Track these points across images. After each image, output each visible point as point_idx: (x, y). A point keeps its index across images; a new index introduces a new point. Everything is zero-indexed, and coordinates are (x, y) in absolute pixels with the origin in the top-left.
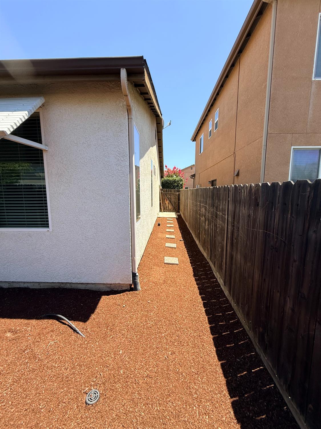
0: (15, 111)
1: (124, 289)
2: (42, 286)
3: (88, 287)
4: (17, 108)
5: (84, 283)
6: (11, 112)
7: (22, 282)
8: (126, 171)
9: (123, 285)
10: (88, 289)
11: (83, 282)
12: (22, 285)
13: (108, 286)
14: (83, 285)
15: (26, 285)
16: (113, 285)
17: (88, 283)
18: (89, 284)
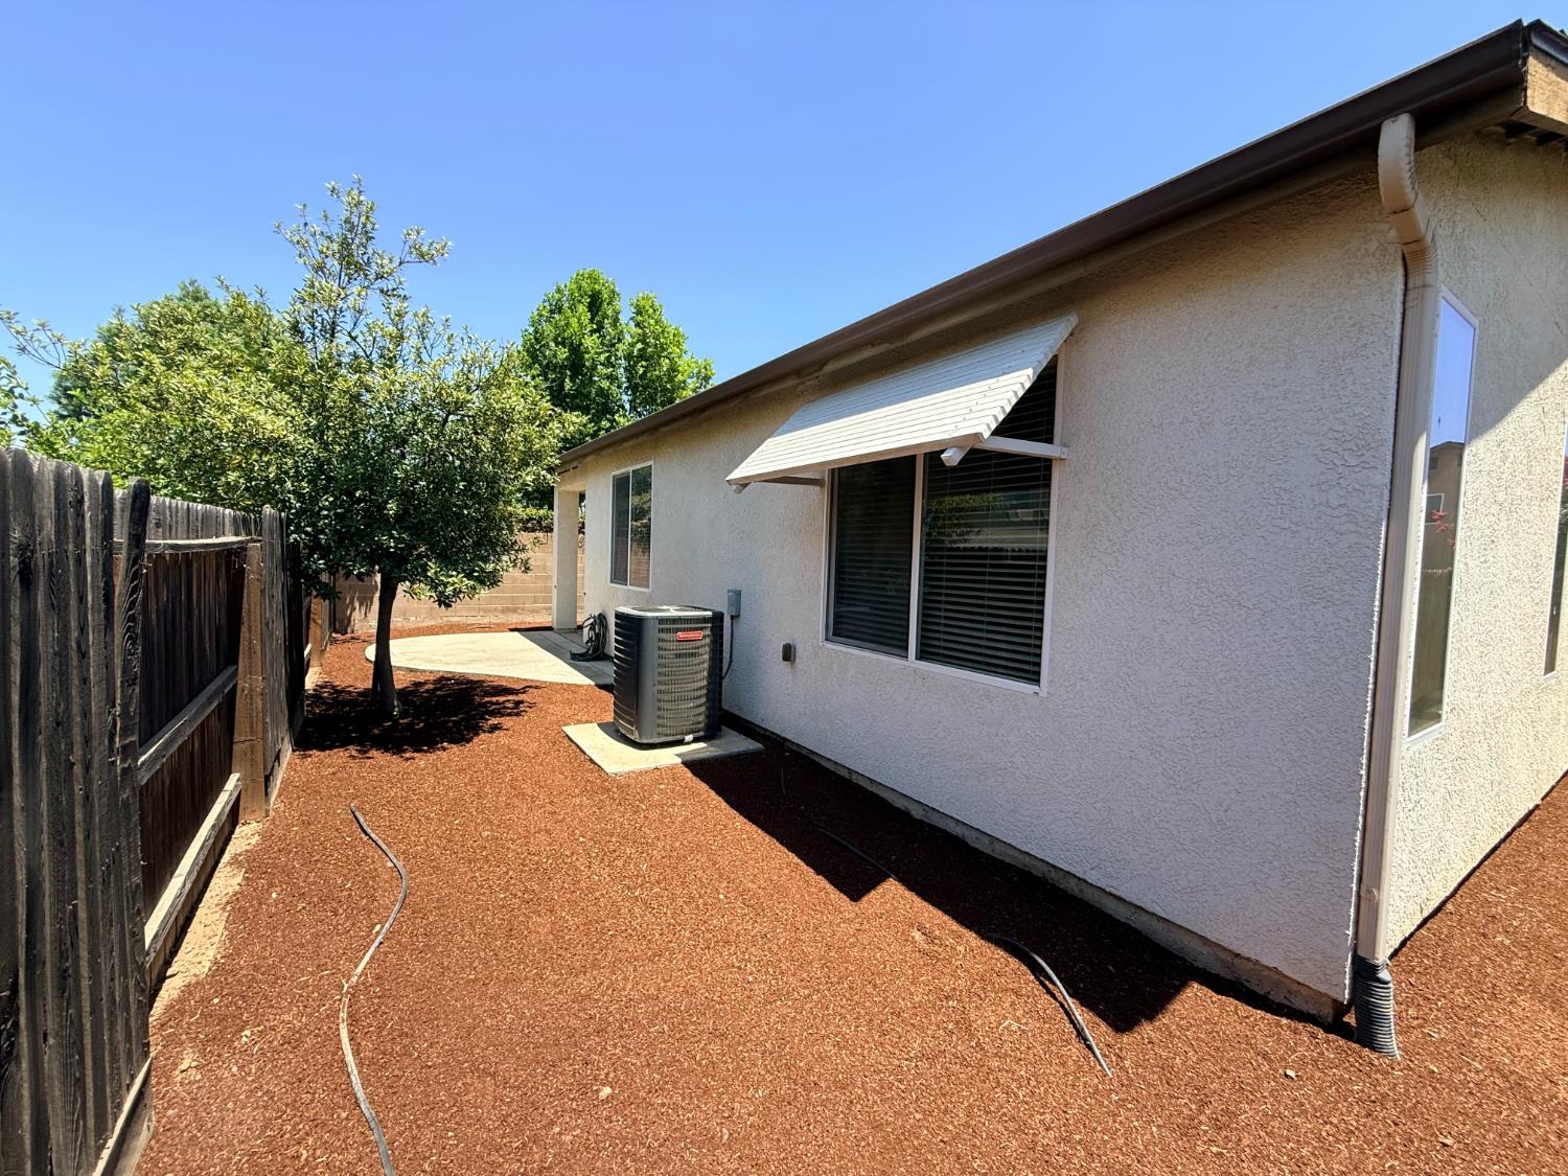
0: (1004, 374)
1: (1298, 1003)
2: (997, 852)
3: (1139, 922)
4: (1007, 365)
5: (1124, 900)
6: (995, 380)
7: (952, 818)
8: (1370, 507)
9: (1295, 987)
10: (1139, 929)
11: (1124, 897)
12: (951, 827)
13: (1222, 955)
14: (1121, 905)
15: (959, 831)
16: (1243, 960)
17: (1139, 907)
18: (1143, 913)
